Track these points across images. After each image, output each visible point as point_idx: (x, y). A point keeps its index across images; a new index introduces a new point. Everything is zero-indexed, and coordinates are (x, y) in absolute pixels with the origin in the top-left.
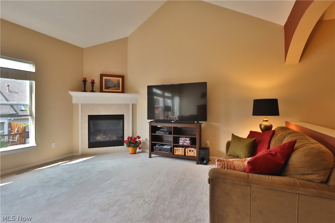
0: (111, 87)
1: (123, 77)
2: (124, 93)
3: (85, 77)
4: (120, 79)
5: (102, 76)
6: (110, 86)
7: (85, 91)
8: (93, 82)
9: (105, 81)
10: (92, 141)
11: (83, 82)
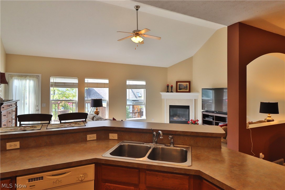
0: (183, 89)
1: (189, 82)
2: (190, 92)
3: (168, 84)
4: (188, 83)
5: (177, 82)
6: (182, 88)
7: (168, 92)
8: (172, 87)
9: (179, 85)
10: (171, 120)
11: (167, 87)
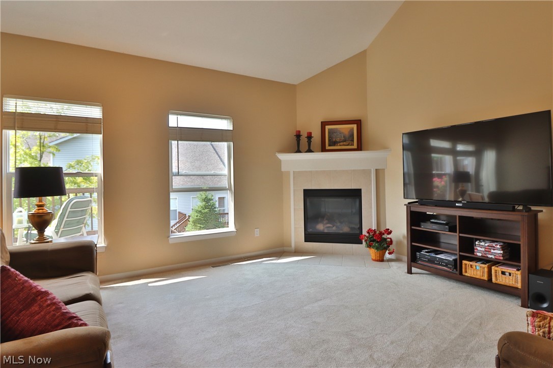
0: (340, 142)
1: (358, 123)
2: (361, 150)
3: (298, 130)
4: (355, 126)
5: (324, 124)
6: (338, 140)
7: (299, 151)
8: (310, 136)
9: (329, 133)
11: (295, 138)
